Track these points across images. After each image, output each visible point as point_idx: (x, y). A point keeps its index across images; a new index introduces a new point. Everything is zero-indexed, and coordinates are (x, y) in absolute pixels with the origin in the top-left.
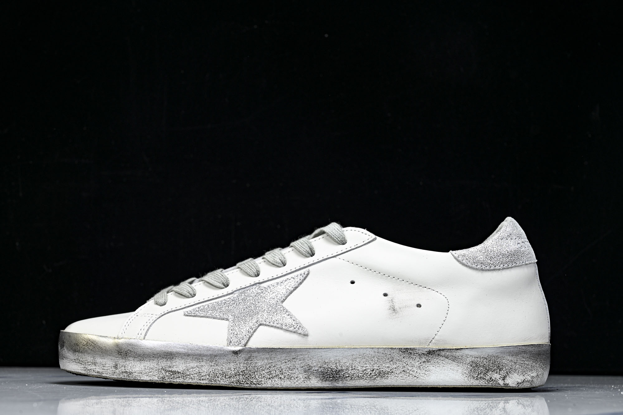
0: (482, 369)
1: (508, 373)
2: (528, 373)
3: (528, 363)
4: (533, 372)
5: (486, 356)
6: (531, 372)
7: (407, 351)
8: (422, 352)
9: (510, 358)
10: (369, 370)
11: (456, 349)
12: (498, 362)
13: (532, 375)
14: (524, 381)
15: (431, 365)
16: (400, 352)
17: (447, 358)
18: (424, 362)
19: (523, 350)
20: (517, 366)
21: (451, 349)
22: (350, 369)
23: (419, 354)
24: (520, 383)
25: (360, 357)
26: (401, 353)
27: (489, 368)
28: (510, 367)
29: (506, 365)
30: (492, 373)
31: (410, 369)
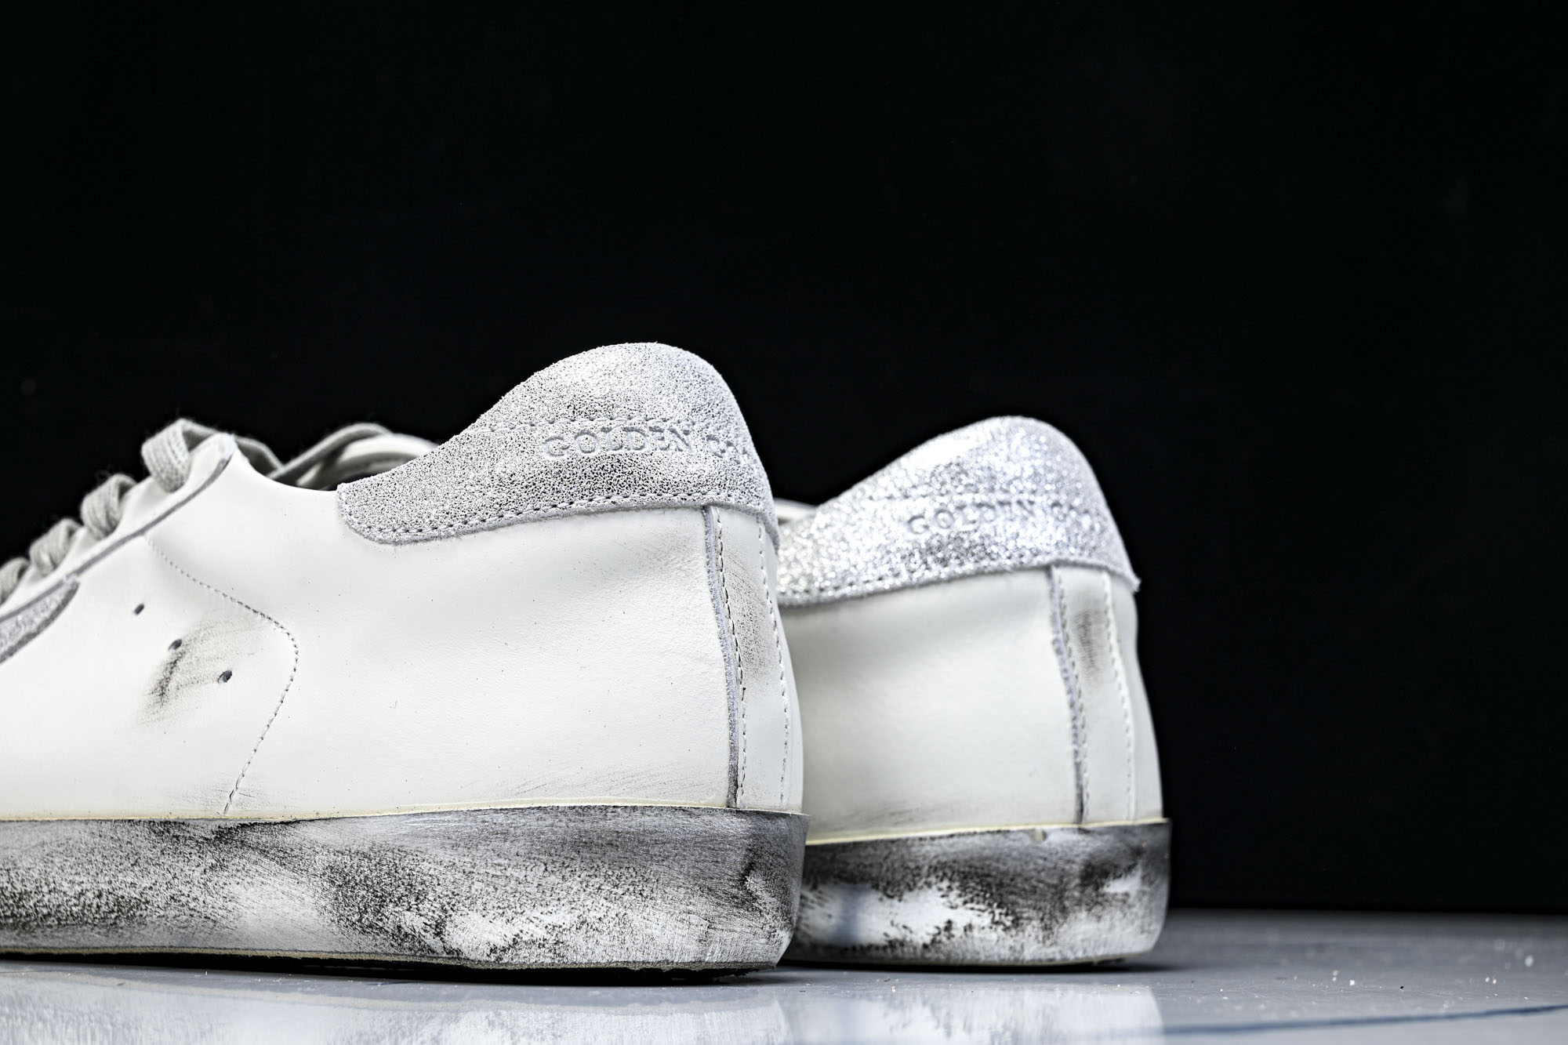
0: (364, 892)
1: (446, 911)
2: (528, 912)
3: (521, 877)
4: (550, 909)
5: (366, 849)
6: (545, 910)
7: (168, 832)
8: (203, 835)
9: (447, 857)
10: (90, 895)
11: (282, 823)
12: (408, 871)
13: (548, 920)
14: (515, 942)
15: (231, 880)
16: (153, 833)
17: (264, 852)
18: (212, 868)
19: (498, 828)
20: (477, 885)
21: (270, 824)
22: (45, 889)
23: (197, 841)
24: (504, 950)
25: (61, 849)
26: (153, 837)
27: (382, 890)
28: (451, 887)
29: (435, 882)
30: (397, 909)
31: (186, 893)
